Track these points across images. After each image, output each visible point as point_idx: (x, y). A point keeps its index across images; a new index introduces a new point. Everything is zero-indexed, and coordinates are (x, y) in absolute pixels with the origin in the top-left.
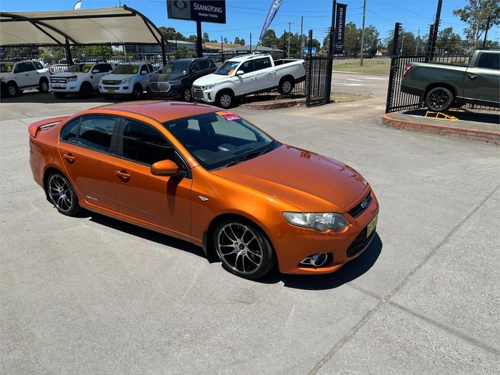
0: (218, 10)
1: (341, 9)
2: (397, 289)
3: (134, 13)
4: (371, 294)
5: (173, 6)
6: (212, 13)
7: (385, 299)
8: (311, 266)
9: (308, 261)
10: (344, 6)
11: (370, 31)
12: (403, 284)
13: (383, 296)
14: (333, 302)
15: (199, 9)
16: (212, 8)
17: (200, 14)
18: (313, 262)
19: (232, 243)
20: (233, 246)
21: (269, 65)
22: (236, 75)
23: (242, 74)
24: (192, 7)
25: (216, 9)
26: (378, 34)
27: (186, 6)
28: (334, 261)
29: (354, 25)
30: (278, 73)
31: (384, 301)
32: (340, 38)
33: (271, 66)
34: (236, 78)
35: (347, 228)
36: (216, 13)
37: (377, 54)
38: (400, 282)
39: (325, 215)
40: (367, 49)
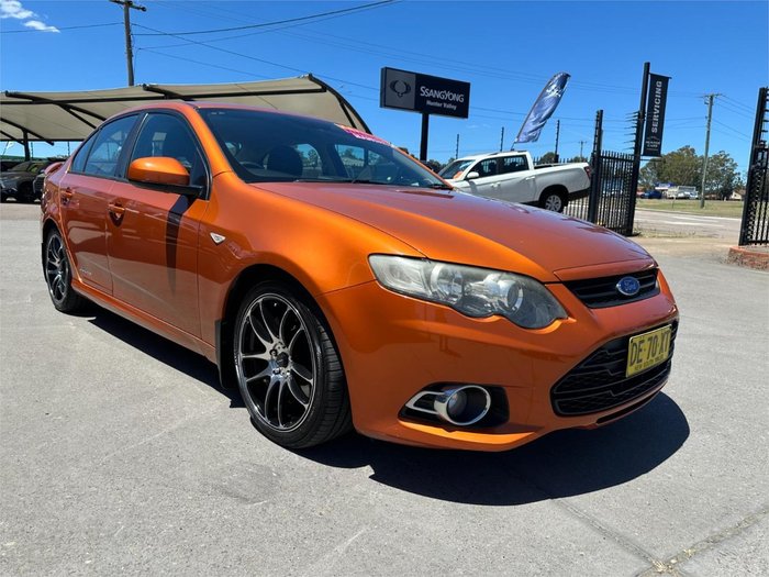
0: (457, 98)
1: (659, 84)
2: (715, 541)
3: (325, 88)
4: (623, 542)
5: (388, 89)
6: (447, 101)
7: (667, 563)
8: (436, 421)
9: (427, 402)
10: (665, 80)
11: (721, 160)
12: (739, 531)
13: (660, 554)
14: (486, 540)
15: (429, 95)
16: (448, 95)
17: (429, 103)
18: (441, 409)
19: (263, 350)
20: (266, 356)
21: (524, 167)
22: (466, 179)
23: (476, 178)
24: (418, 92)
25: (454, 96)
26: (735, 165)
27: (408, 89)
28: (512, 419)
29: (693, 150)
30: (538, 180)
31: (661, 568)
32: (655, 130)
33: (528, 169)
34: (466, 184)
35: (557, 324)
36: (454, 103)
37: (733, 197)
38: (729, 523)
39: (491, 278)
40: (715, 188)
